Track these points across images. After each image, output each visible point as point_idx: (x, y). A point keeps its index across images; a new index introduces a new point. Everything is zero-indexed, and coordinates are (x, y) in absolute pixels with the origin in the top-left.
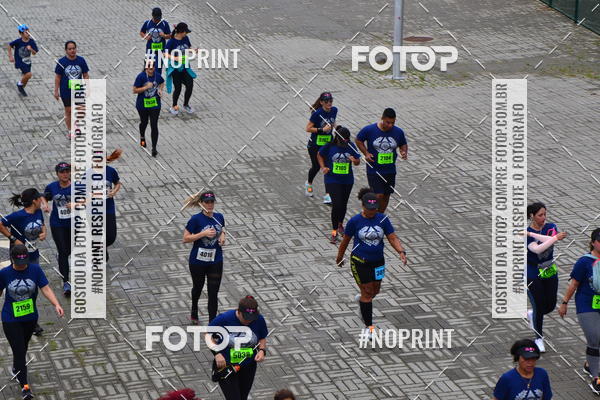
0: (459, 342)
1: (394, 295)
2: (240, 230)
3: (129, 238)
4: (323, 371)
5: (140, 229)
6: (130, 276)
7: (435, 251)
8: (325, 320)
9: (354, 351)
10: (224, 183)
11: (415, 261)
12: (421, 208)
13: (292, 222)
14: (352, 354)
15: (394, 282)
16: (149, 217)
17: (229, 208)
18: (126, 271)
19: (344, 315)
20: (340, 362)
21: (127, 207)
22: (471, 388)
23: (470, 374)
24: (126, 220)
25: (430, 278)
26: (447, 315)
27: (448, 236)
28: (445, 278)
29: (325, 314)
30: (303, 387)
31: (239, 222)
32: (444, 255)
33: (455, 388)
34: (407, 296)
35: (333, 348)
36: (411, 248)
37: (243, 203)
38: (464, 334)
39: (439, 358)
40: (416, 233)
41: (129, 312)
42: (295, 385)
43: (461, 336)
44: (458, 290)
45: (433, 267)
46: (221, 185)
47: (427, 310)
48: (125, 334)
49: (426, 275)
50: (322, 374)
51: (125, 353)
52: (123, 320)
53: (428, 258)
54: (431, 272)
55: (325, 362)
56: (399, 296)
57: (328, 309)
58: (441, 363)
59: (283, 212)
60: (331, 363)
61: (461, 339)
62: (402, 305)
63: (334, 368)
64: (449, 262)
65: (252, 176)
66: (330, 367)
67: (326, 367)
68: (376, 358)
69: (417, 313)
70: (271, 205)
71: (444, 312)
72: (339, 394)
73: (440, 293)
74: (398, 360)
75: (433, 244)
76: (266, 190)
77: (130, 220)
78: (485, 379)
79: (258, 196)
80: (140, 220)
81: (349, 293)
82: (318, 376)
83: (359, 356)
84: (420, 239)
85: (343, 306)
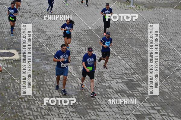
0: (144, 91)
1: (126, 75)
2: (81, 52)
3: (48, 52)
4: (103, 98)
5: (52, 49)
6: (48, 64)
7: (139, 62)
8: (105, 82)
9: (113, 92)
10: (78, 37)
11: (133, 65)
12: (136, 49)
13: (97, 50)
14: (112, 93)
15: (126, 71)
16: (55, 46)
17: (78, 45)
18: (47, 62)
19: (110, 81)
20: (108, 95)
21: (48, 42)
22: (147, 106)
23: (147, 102)
24: (48, 46)
25: (137, 71)
26: (141, 83)
27: (143, 58)
28: (142, 71)
29: (105, 80)
30: (97, 102)
31: (81, 49)
32: (141, 64)
33: (142, 105)
34: (130, 76)
35: (107, 91)
36: (132, 61)
37: (83, 43)
38: (146, 89)
39: (138, 96)
40: (134, 56)
41: (47, 75)
42: (95, 101)
43: (145, 89)
44: (145, 75)
45: (138, 67)
46: (77, 37)
47: (136, 81)
48: (46, 82)
49: (136, 70)
50: (103, 99)
51: (45, 88)
52: (45, 78)
53: (137, 64)
54: (137, 69)
55: (104, 95)
56: (127, 76)
57: (106, 78)
58: (139, 98)
59: (94, 47)
60: (106, 95)
61: (145, 91)
62: (128, 79)
63: (107, 97)
64: (143, 66)
65: (86, 35)
66: (106, 96)
67: (104, 96)
68: (119, 95)
69: (132, 81)
70: (91, 45)
71: (140, 82)
72: (107, 105)
73: (139, 76)
74: (126, 96)
75: (139, 60)
76: (90, 40)
77: (49, 46)
78: (151, 103)
79: (87, 42)
80: (52, 47)
81: (112, 74)
82: (102, 99)
83: (114, 94)
84: (135, 58)
85: (111, 78)
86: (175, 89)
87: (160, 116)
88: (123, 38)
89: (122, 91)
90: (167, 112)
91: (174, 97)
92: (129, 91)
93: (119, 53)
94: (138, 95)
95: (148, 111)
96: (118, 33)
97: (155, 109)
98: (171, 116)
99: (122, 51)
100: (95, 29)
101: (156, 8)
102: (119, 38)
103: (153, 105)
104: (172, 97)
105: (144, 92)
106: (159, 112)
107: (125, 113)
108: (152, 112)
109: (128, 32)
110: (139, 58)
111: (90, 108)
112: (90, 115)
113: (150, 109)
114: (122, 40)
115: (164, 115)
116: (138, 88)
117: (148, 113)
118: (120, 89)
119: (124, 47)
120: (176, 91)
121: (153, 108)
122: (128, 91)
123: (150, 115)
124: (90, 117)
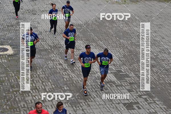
86: (161, 78)
87: (147, 104)
88: (110, 31)
89: (111, 82)
90: (153, 100)
91: (160, 86)
92: (118, 81)
93: (107, 45)
94: (126, 84)
95: (136, 100)
96: (106, 26)
97: (142, 98)
98: (157, 104)
99: (110, 43)
100: (84, 23)
101: (141, 2)
102: (107, 32)
103: (140, 94)
104: (158, 85)
105: (132, 82)
106: (146, 100)
107: (114, 102)
108: (140, 100)
109: (116, 25)
110: (126, 50)
111: (81, 99)
112: (81, 105)
113: (137, 98)
114: (110, 33)
115: (151, 103)
116: (126, 79)
117: (136, 101)
118: (109, 79)
119: (112, 40)
120: (161, 80)
121: (140, 96)
122: (116, 81)
123: (138, 103)
124: (81, 107)
